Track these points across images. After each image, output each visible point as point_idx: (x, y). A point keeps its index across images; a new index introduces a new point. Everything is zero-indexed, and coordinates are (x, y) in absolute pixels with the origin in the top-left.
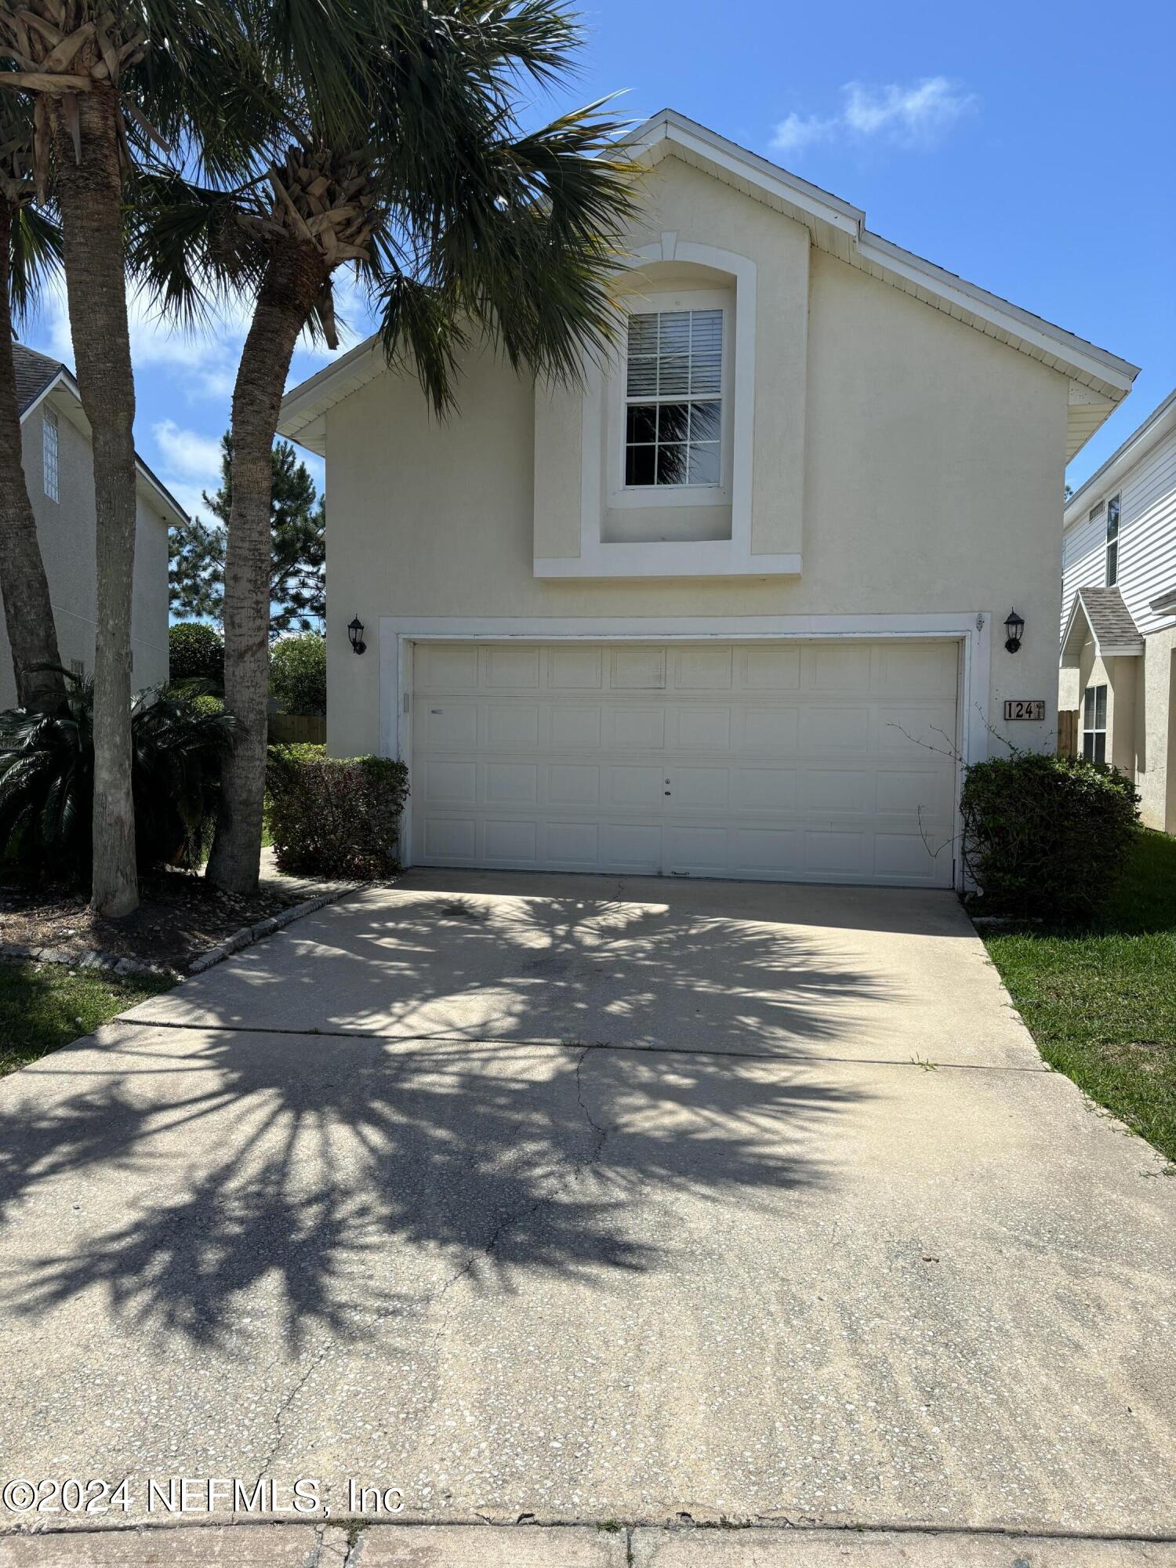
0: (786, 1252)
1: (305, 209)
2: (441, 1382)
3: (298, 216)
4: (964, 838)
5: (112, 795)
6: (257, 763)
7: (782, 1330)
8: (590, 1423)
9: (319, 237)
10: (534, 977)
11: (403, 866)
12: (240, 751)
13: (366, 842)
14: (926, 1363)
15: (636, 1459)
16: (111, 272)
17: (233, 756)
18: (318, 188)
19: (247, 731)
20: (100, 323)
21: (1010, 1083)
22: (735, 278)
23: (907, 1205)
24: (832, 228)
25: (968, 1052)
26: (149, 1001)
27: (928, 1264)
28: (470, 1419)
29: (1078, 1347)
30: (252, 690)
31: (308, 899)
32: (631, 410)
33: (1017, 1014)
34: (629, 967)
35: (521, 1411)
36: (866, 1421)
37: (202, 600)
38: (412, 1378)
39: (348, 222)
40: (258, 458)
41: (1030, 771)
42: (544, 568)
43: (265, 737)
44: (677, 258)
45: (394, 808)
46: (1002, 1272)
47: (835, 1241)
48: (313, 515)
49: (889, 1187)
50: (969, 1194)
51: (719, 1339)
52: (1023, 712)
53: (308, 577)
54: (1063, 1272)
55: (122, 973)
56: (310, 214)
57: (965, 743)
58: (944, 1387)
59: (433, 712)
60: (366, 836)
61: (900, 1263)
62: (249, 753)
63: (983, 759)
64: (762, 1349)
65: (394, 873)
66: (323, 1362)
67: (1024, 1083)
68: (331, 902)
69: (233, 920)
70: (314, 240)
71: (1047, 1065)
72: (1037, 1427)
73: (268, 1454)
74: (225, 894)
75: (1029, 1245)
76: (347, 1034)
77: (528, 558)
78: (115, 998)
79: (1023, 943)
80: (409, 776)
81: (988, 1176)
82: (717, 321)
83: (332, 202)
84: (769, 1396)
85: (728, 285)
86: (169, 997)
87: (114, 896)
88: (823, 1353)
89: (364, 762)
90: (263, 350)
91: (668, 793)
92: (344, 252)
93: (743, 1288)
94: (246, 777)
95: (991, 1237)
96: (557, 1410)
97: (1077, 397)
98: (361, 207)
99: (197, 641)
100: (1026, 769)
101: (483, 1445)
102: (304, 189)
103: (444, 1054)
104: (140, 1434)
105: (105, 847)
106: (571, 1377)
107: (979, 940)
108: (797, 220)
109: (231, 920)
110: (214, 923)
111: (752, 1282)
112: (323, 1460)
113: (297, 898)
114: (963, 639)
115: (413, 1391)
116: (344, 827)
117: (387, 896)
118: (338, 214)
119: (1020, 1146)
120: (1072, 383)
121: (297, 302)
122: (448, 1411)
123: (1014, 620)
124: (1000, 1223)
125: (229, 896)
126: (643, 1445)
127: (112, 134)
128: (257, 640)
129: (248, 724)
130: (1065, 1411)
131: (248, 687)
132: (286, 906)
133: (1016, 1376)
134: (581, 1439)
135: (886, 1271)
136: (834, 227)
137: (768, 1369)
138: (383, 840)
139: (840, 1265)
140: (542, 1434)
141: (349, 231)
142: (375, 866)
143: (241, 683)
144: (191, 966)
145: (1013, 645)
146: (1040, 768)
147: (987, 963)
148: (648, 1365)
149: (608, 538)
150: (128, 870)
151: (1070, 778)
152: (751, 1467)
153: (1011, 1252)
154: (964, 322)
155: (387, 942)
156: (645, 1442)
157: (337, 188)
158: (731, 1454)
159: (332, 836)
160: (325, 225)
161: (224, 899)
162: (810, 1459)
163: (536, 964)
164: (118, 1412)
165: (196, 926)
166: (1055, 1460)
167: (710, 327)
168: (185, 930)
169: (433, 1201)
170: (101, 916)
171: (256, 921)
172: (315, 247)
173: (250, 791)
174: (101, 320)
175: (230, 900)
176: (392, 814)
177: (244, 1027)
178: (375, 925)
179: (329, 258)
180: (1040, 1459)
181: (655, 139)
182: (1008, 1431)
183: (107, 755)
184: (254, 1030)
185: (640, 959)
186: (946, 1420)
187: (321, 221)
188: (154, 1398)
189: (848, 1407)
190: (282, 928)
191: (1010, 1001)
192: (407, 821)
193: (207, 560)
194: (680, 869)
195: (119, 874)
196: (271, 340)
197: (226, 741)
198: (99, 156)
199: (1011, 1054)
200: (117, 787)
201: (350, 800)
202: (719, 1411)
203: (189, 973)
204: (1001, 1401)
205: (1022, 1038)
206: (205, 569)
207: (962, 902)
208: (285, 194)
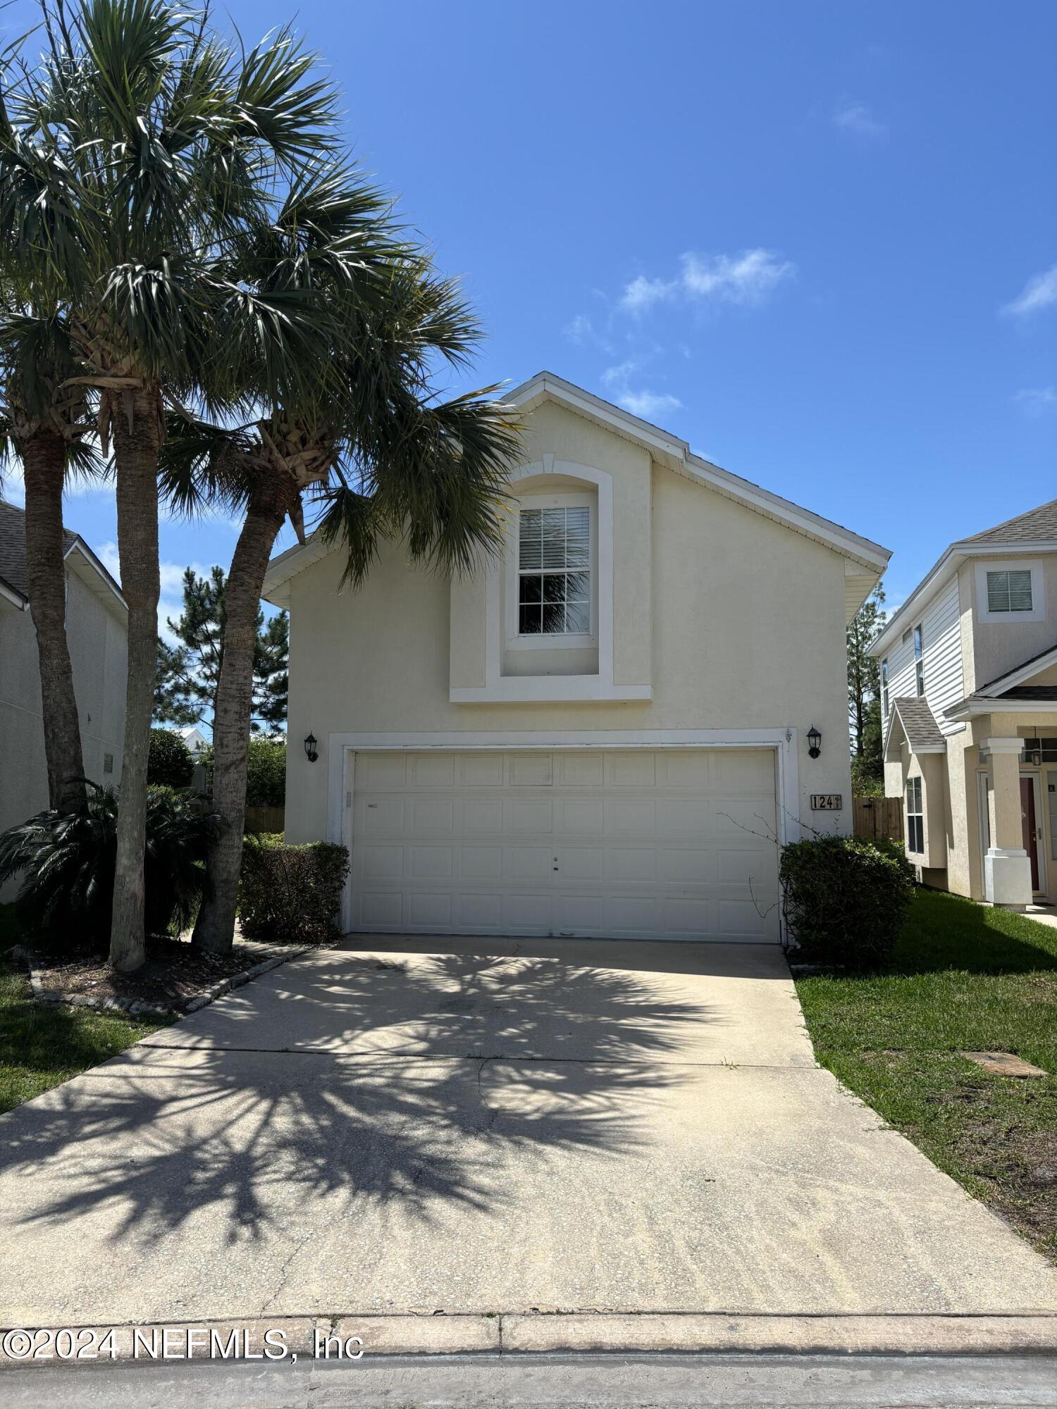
0: (614, 1177)
1: (285, 450)
2: (385, 1250)
3: (280, 456)
4: (785, 902)
5: (129, 876)
6: (236, 850)
7: (606, 1219)
8: (480, 1268)
9: (294, 470)
10: (447, 1013)
11: (344, 932)
12: (223, 842)
13: (314, 914)
14: (696, 1234)
15: (507, 1284)
16: (150, 503)
17: (218, 845)
18: (294, 437)
19: (229, 826)
20: (140, 538)
21: (789, 1077)
22: (597, 486)
23: (701, 1150)
24: (666, 454)
25: (764, 1057)
26: (159, 1032)
27: (708, 1183)
28: (403, 1267)
29: (794, 1224)
30: (234, 794)
31: (270, 958)
32: (522, 578)
33: (806, 1032)
34: (520, 1005)
35: (436, 1263)
36: (652, 1264)
37: (165, 708)
38: (366, 1248)
39: (315, 459)
40: (245, 624)
41: (826, 849)
42: (457, 695)
43: (242, 829)
44: (555, 472)
45: (337, 884)
46: (756, 1186)
47: (648, 1171)
48: (263, 635)
49: (690, 1140)
50: (744, 1143)
51: (565, 1224)
52: (825, 803)
53: (258, 687)
54: (796, 1186)
55: (136, 1012)
56: (288, 454)
57: (783, 828)
58: (704, 1246)
59: (370, 806)
60: (315, 908)
61: (690, 1182)
62: (231, 843)
63: (796, 840)
64: (592, 1229)
65: (337, 938)
66: (309, 1241)
67: (799, 1076)
68: (288, 960)
69: (215, 974)
70: (290, 471)
71: (818, 1065)
72: (757, 1264)
73: (279, 1286)
74: (207, 953)
75: (777, 1171)
76: (311, 1052)
77: (446, 686)
78: (134, 1031)
79: (824, 983)
80: (349, 858)
81: (760, 1133)
82: (585, 515)
83: (303, 446)
84: (593, 1252)
85: (593, 490)
86: (174, 1030)
87: (127, 955)
88: (631, 1231)
89: (314, 847)
90: (251, 547)
91: (556, 869)
92: (312, 477)
93: (583, 1198)
94: (227, 862)
95: (753, 1168)
96: (459, 1262)
97: (851, 570)
98: (324, 448)
99: (162, 744)
100: (824, 848)
101: (412, 1280)
102: (285, 437)
103: (381, 1064)
104: (197, 1278)
105: (122, 917)
106: (468, 1246)
107: (792, 981)
108: (640, 446)
109: (213, 974)
110: (200, 976)
111: (590, 1194)
112: (313, 1288)
113: (259, 958)
114: (777, 748)
115: (368, 1254)
116: (297, 901)
117: (331, 956)
118: (307, 455)
119: (785, 1115)
120: (847, 561)
121: (277, 513)
122: (390, 1264)
123: (814, 734)
124: (761, 1160)
125: (211, 956)
126: (511, 1278)
127: (155, 413)
128: (240, 756)
129: (230, 820)
130: (777, 1257)
131: (232, 792)
132: (254, 963)
133: (751, 1240)
134: (473, 1276)
135: (679, 1187)
136: (666, 452)
137: (594, 1239)
138: (329, 910)
139: (649, 1185)
140: (449, 1273)
141: (315, 464)
142: (321, 932)
143: (226, 789)
144: (187, 1007)
145: (814, 753)
146: (835, 847)
147: (793, 997)
148: (518, 1238)
149: (506, 672)
150: (138, 934)
151: (857, 854)
152: (578, 1287)
153: (764, 1175)
154: (766, 516)
155: (335, 989)
156: (513, 1275)
157: (308, 436)
158: (566, 1280)
159: (288, 908)
160: (298, 461)
161: (207, 958)
162: (614, 1282)
163: (450, 1004)
164: (181, 1268)
165: (188, 978)
166: (765, 1280)
167: (580, 519)
168: (180, 981)
169: (377, 1153)
170: (116, 970)
171: (233, 974)
172: (291, 476)
173: (229, 872)
174: (141, 535)
175: (211, 958)
176: (335, 888)
177: (233, 1048)
178: (326, 977)
179: (300, 483)
180: (755, 1280)
181: (537, 390)
182: (740, 1266)
183: (127, 845)
184: (240, 1050)
185: (530, 999)
186: (701, 1262)
187: (296, 459)
188: (203, 1260)
189: (642, 1257)
190: (252, 980)
191: (804, 1023)
192: (347, 897)
193: (170, 674)
194: (567, 931)
195: (132, 937)
196: (258, 541)
197: (212, 833)
198: (146, 429)
199: (794, 1058)
200: (134, 870)
201: (303, 878)
202: (561, 1260)
203: (186, 1012)
204: (738, 1252)
205: (806, 1047)
206: (168, 681)
207: (785, 953)
208: (270, 441)
